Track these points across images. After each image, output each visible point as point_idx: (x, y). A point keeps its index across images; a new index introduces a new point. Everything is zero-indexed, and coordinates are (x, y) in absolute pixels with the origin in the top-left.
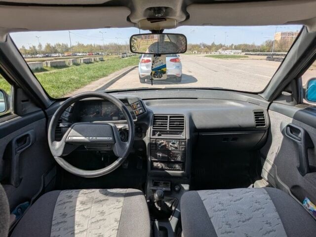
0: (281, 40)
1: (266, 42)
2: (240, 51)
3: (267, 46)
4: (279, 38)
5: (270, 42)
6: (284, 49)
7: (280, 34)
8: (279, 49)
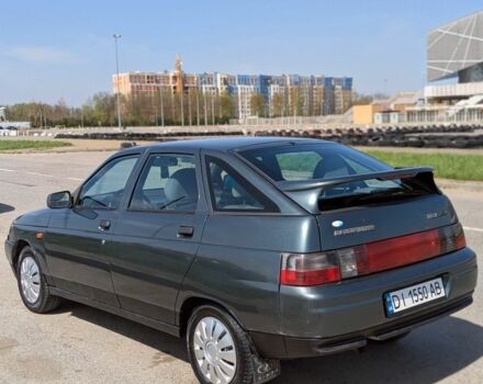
0: (133, 92)
1: (96, 98)
2: (26, 124)
3: (100, 108)
4: (126, 89)
5: (105, 99)
6: (145, 117)
7: (128, 79)
8: (131, 118)
